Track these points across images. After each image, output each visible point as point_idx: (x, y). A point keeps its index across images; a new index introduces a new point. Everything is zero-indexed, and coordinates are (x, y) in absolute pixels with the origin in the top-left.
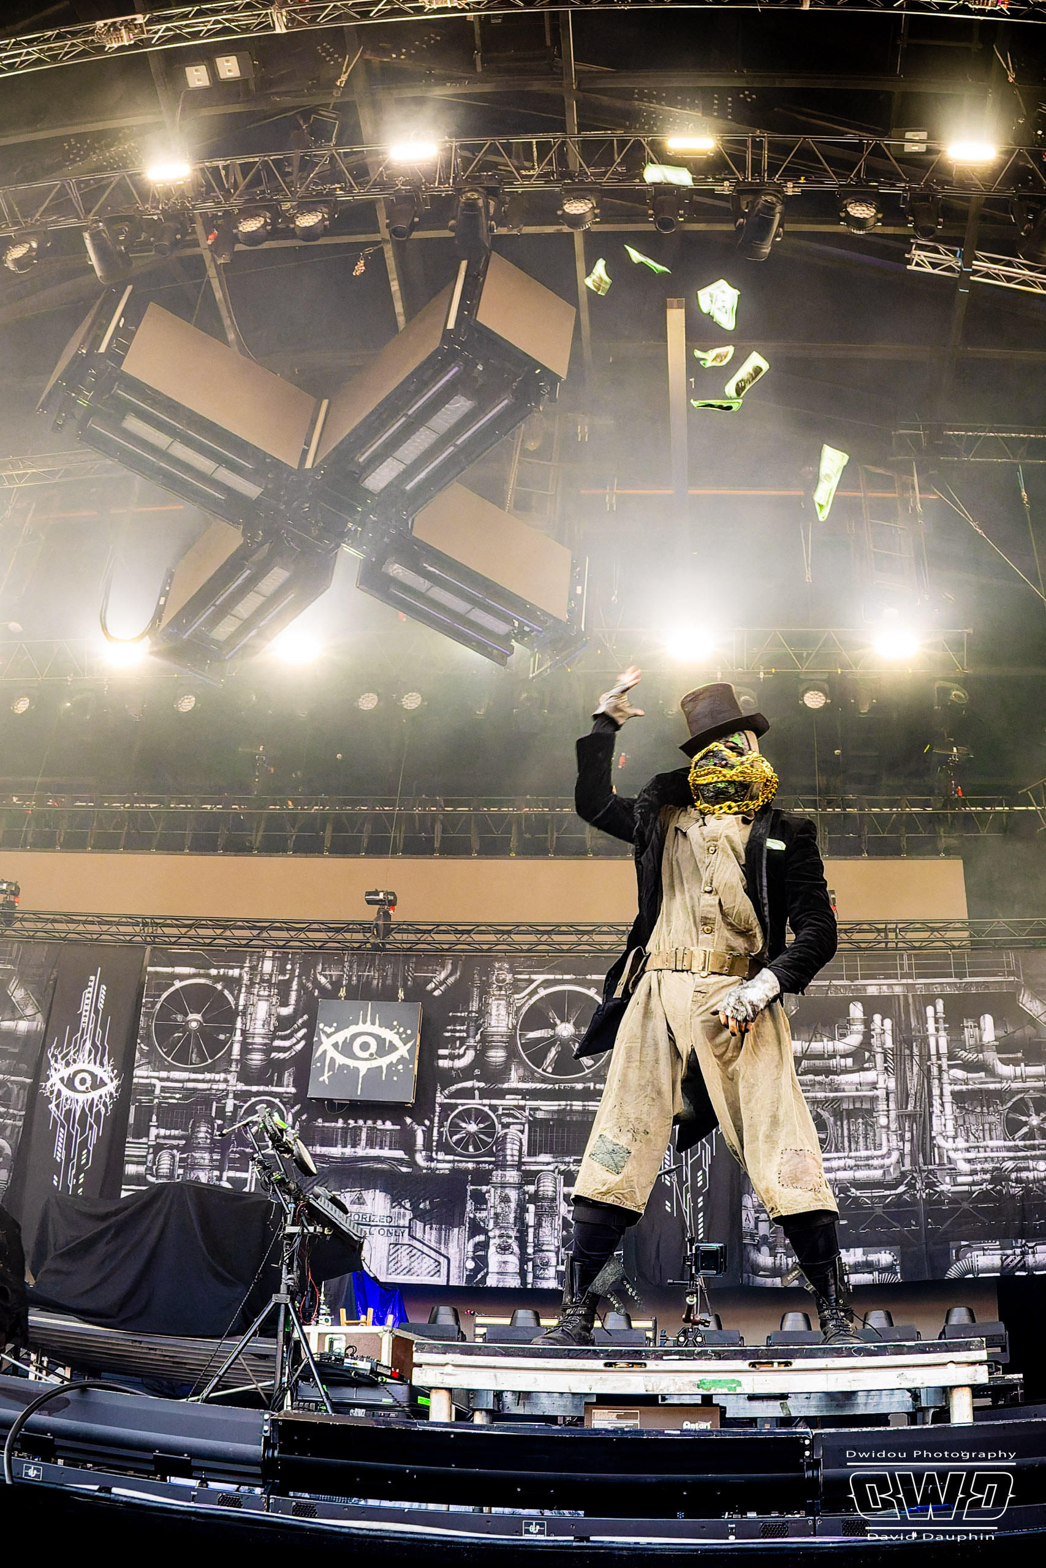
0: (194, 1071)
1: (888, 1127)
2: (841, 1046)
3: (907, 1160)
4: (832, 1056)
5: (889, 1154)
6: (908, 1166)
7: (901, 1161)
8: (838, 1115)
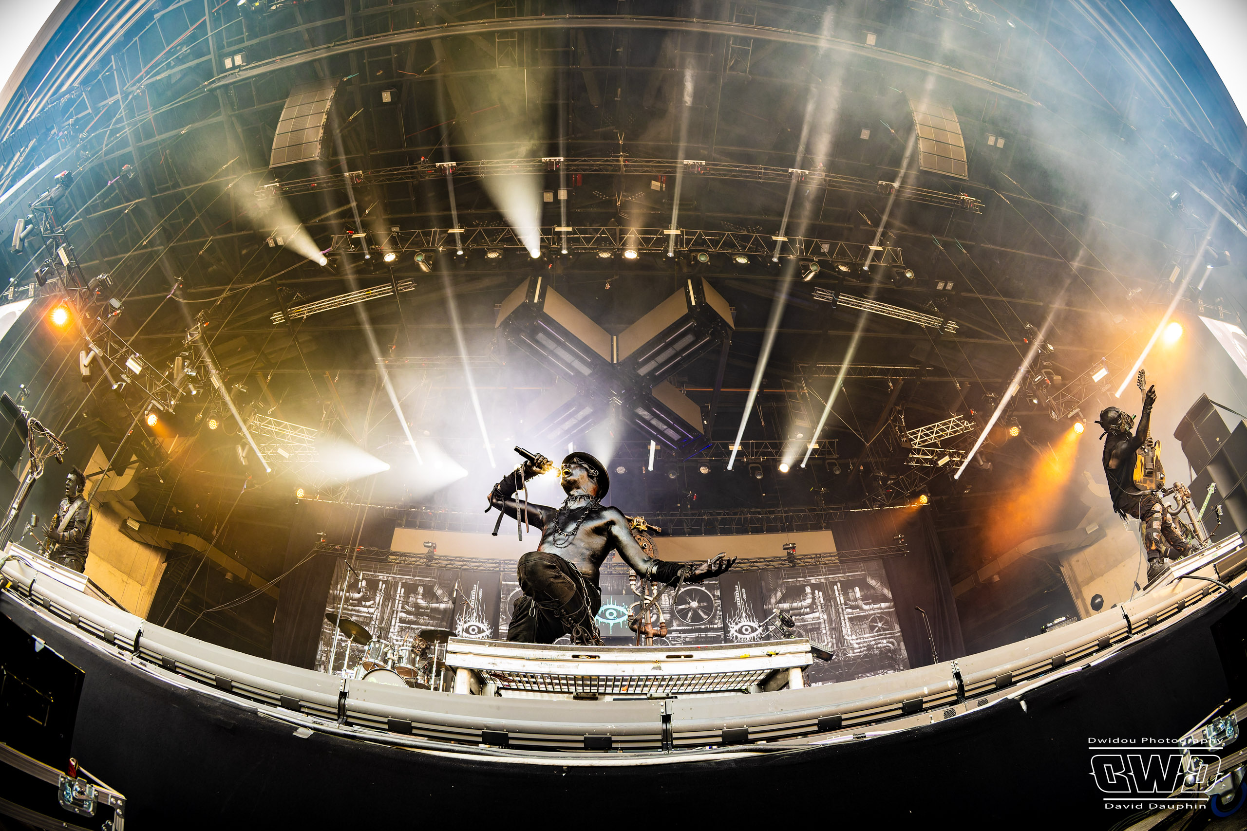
1: (826, 634)
2: (804, 604)
3: (835, 646)
4: (801, 608)
5: (828, 644)
6: (835, 648)
7: (832, 647)
8: (807, 631)
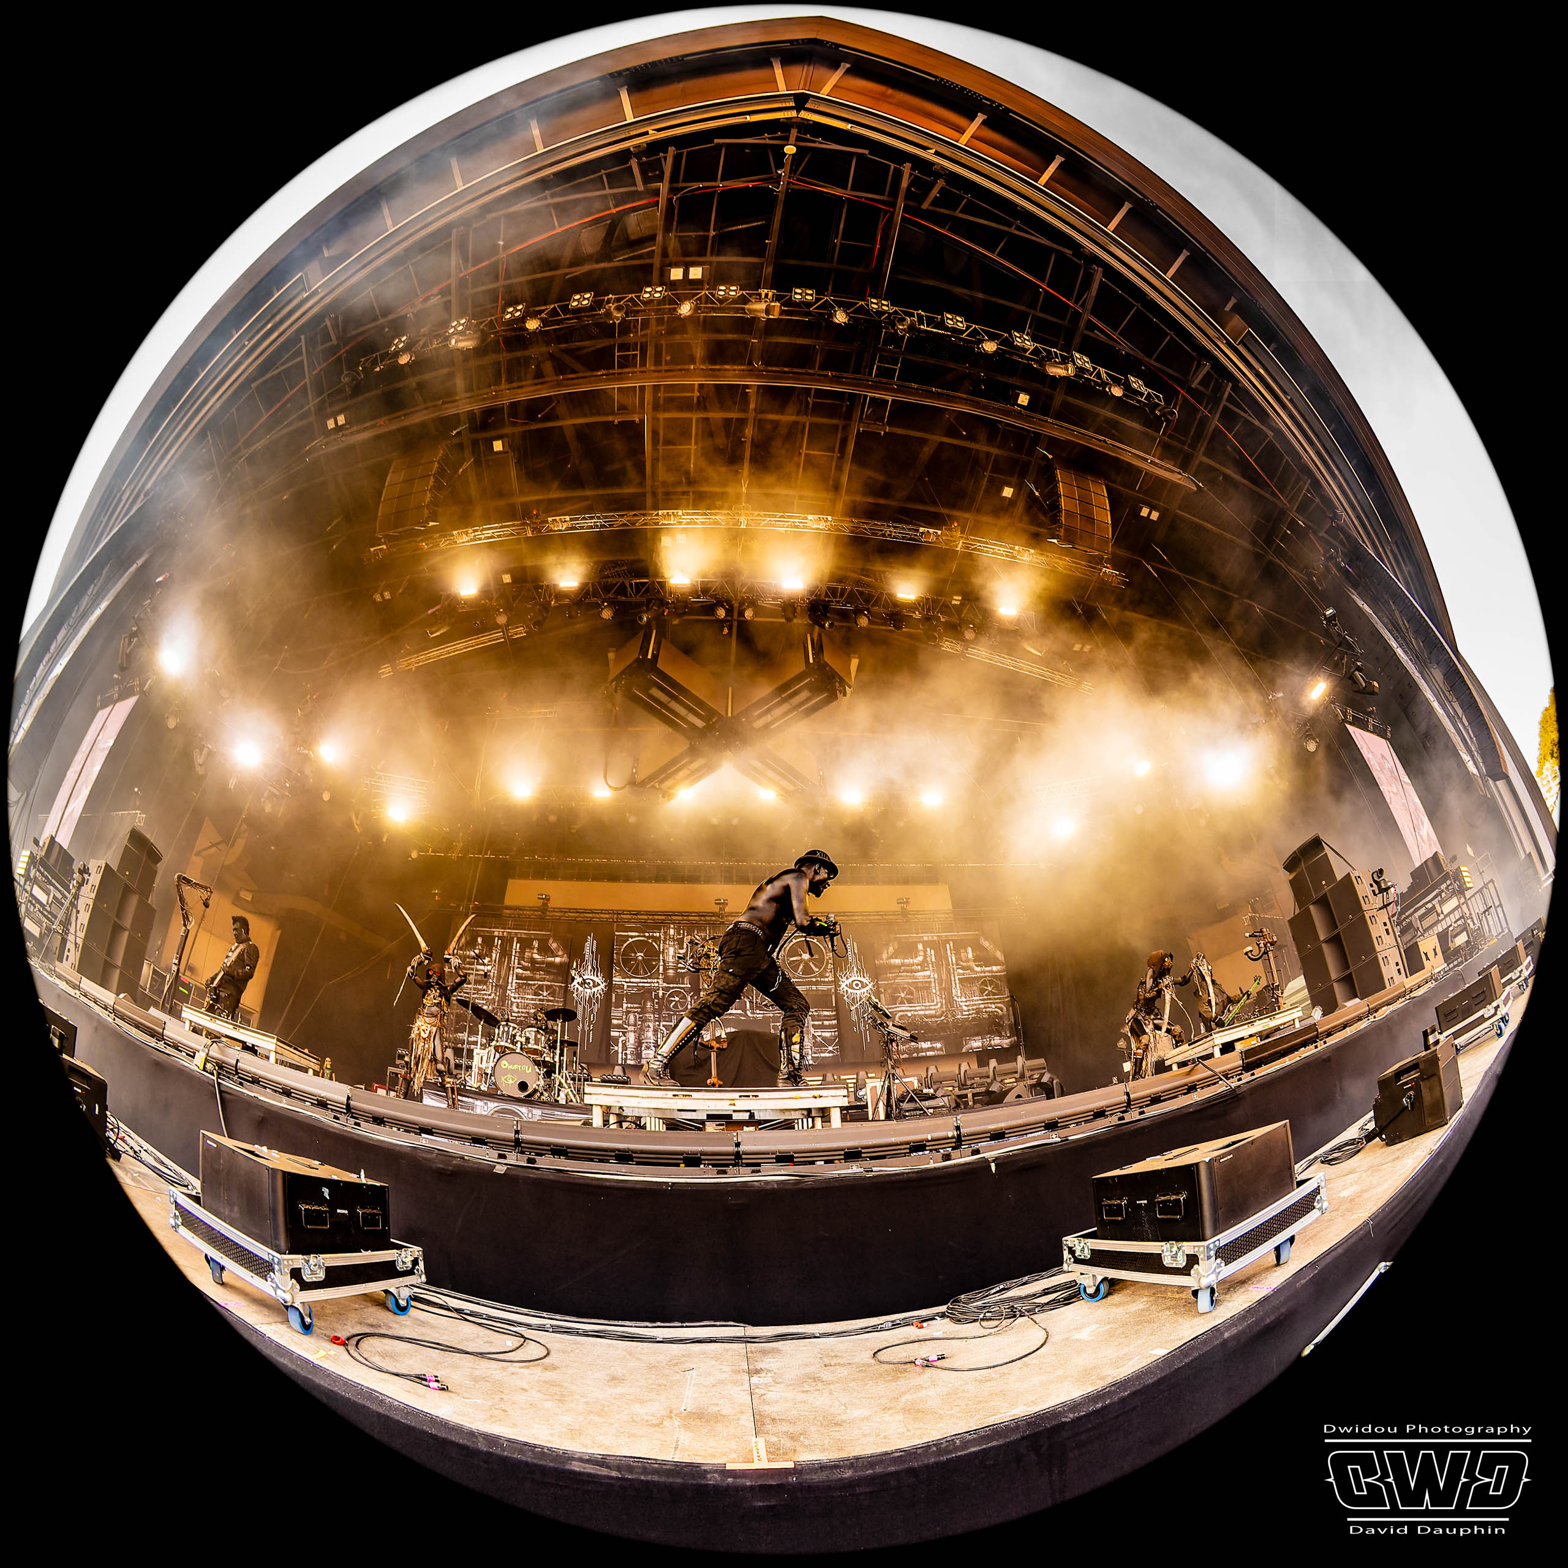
0: (642, 978)
1: (935, 994)
2: (916, 961)
3: (944, 1007)
4: (913, 965)
5: (937, 1004)
7: (941, 1007)
